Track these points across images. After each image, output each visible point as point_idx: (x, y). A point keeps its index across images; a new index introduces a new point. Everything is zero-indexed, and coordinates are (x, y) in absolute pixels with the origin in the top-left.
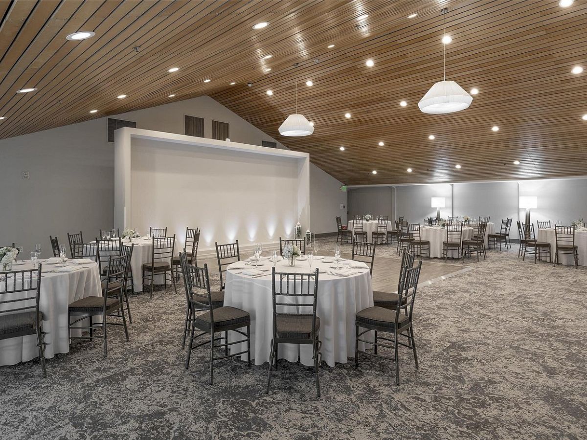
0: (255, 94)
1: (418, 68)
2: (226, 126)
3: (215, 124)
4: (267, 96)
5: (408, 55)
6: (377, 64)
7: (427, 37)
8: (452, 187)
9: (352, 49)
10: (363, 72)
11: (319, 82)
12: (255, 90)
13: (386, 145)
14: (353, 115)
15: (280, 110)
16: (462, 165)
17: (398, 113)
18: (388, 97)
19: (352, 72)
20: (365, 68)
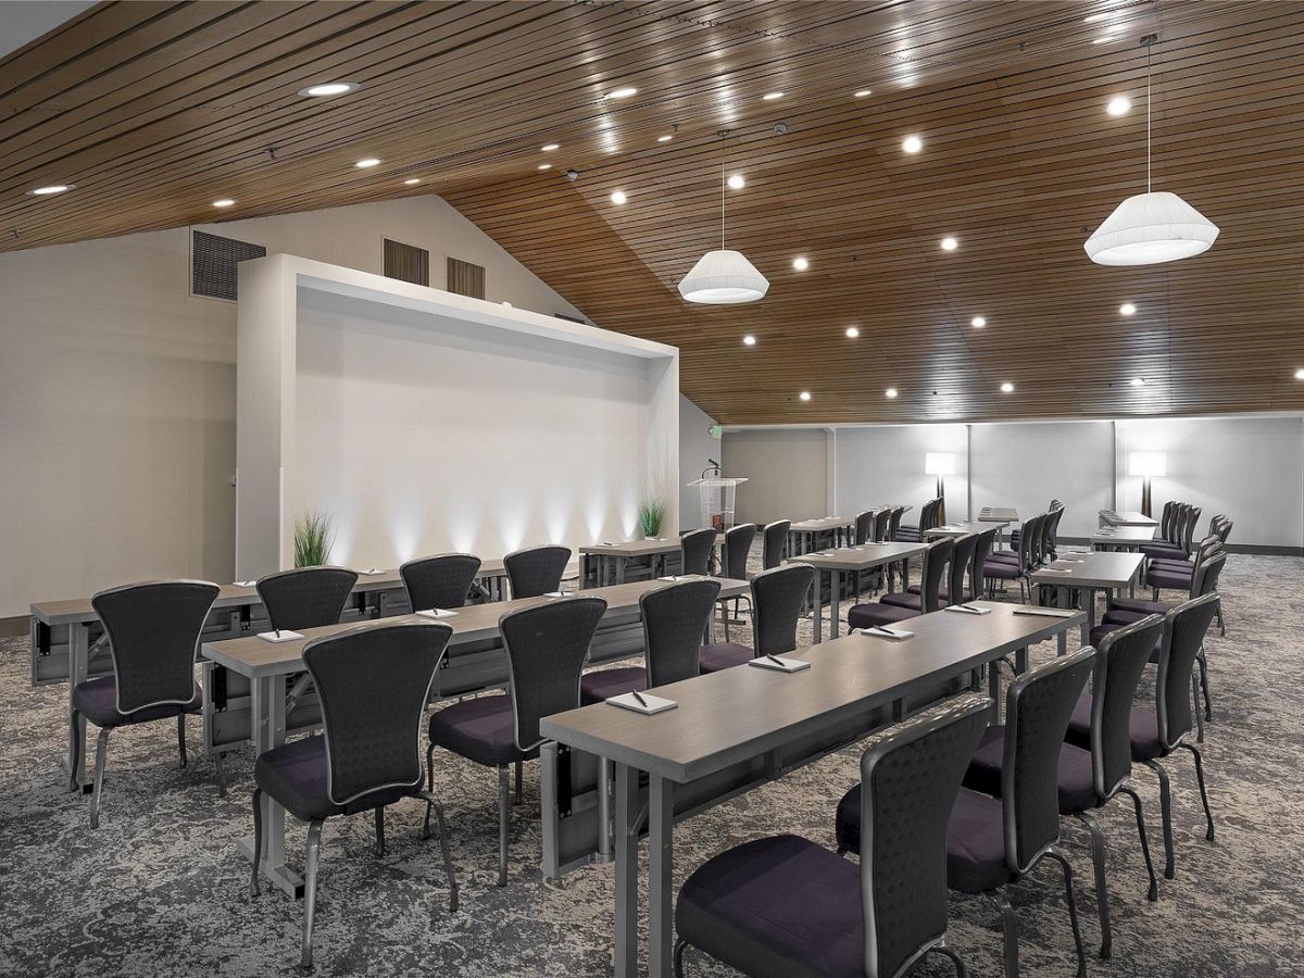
0: (579, 197)
1: (1023, 164)
2: (478, 273)
3: (453, 264)
4: (609, 206)
5: (1013, 134)
6: (929, 149)
7: (1078, 96)
8: (969, 431)
9: (884, 108)
10: (888, 165)
11: (763, 181)
12: (579, 190)
13: (864, 335)
14: (814, 263)
15: (628, 243)
16: (1018, 386)
17: (927, 265)
18: (920, 227)
19: (857, 163)
20: (898, 155)
